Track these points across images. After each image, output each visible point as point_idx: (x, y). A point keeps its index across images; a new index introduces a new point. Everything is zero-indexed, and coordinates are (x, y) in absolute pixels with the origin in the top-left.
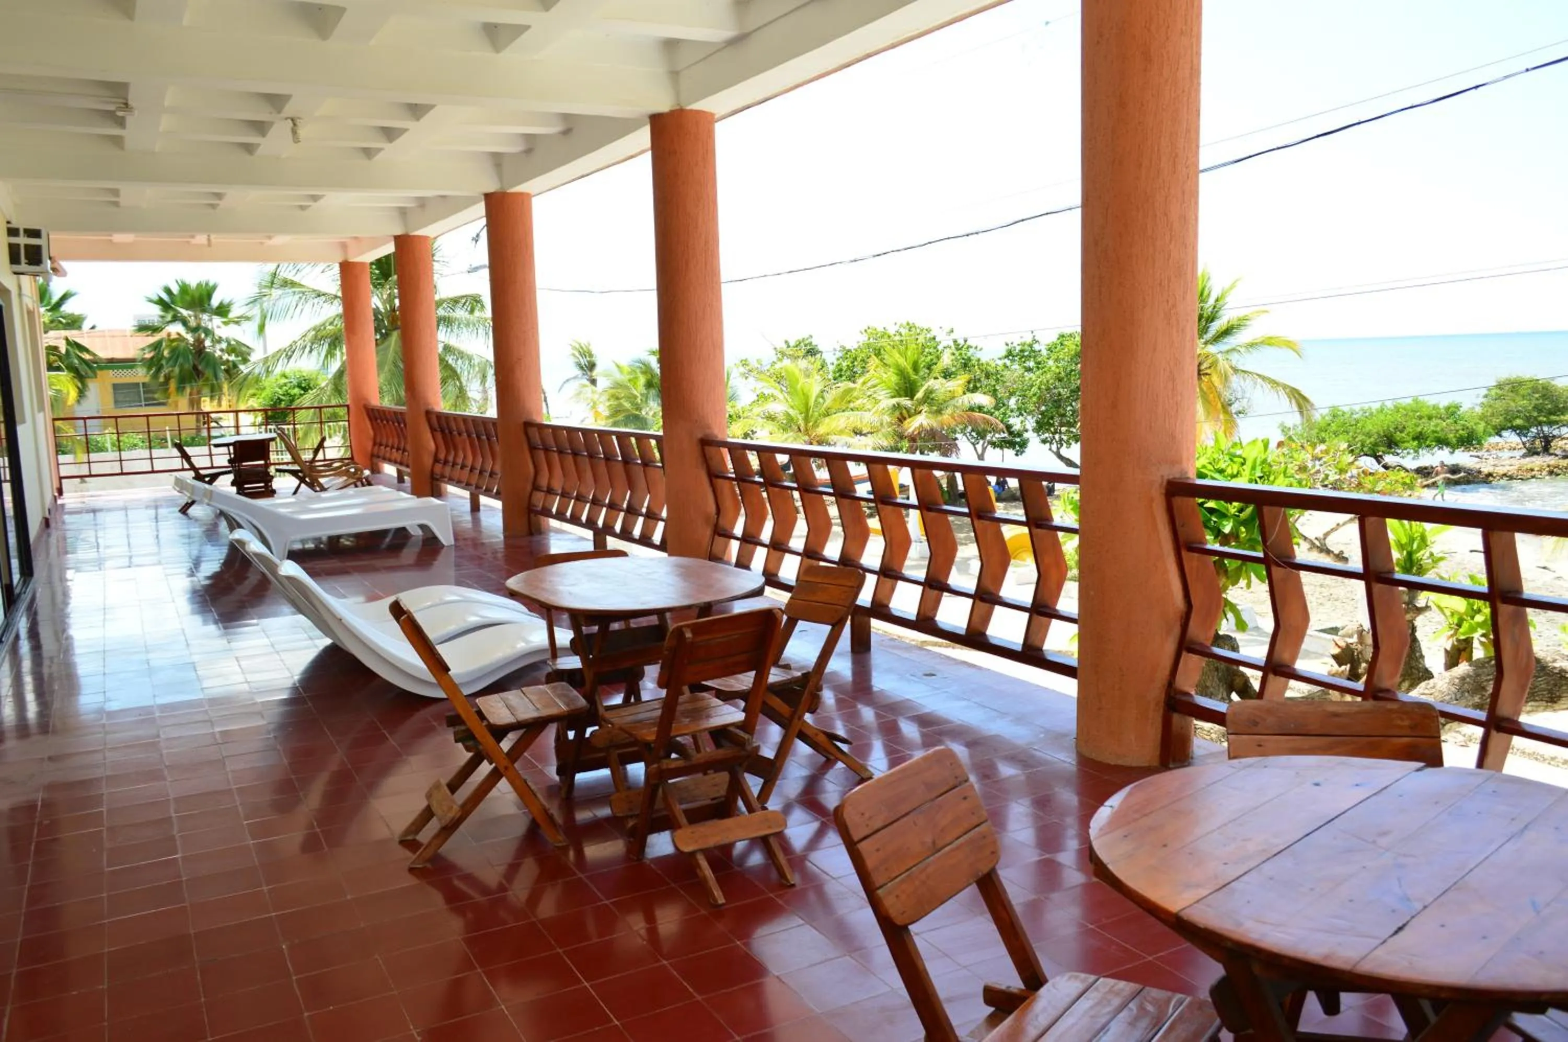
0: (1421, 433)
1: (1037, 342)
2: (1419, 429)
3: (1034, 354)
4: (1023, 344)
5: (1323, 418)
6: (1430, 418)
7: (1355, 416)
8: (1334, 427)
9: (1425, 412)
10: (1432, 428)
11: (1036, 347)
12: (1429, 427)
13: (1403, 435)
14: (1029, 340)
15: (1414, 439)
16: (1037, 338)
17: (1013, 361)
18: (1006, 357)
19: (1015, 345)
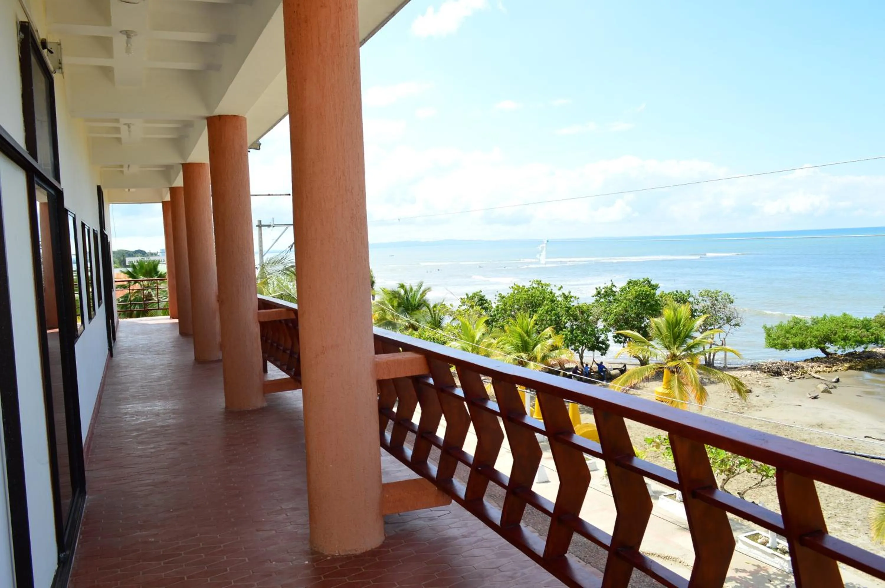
0: (846, 336)
1: (614, 286)
2: (845, 334)
3: (613, 293)
4: (606, 288)
5: (789, 323)
6: (851, 327)
7: (807, 325)
8: (794, 331)
9: (850, 323)
10: (853, 334)
11: (614, 289)
12: (852, 333)
13: (836, 337)
14: (609, 285)
15: (842, 340)
16: (614, 284)
17: (601, 298)
18: (597, 295)
19: (601, 288)
